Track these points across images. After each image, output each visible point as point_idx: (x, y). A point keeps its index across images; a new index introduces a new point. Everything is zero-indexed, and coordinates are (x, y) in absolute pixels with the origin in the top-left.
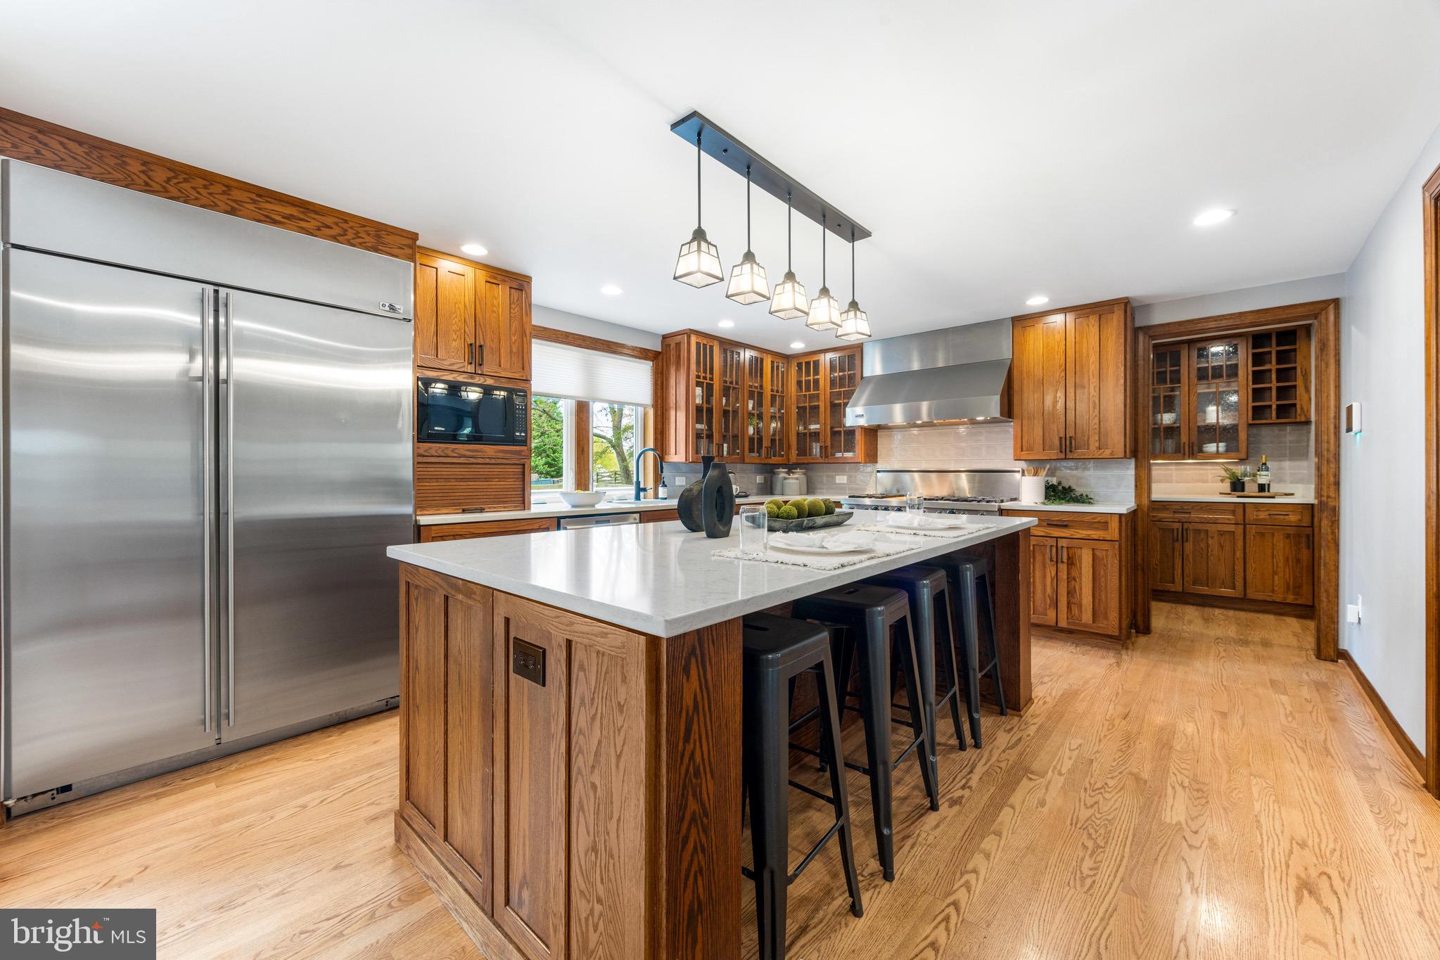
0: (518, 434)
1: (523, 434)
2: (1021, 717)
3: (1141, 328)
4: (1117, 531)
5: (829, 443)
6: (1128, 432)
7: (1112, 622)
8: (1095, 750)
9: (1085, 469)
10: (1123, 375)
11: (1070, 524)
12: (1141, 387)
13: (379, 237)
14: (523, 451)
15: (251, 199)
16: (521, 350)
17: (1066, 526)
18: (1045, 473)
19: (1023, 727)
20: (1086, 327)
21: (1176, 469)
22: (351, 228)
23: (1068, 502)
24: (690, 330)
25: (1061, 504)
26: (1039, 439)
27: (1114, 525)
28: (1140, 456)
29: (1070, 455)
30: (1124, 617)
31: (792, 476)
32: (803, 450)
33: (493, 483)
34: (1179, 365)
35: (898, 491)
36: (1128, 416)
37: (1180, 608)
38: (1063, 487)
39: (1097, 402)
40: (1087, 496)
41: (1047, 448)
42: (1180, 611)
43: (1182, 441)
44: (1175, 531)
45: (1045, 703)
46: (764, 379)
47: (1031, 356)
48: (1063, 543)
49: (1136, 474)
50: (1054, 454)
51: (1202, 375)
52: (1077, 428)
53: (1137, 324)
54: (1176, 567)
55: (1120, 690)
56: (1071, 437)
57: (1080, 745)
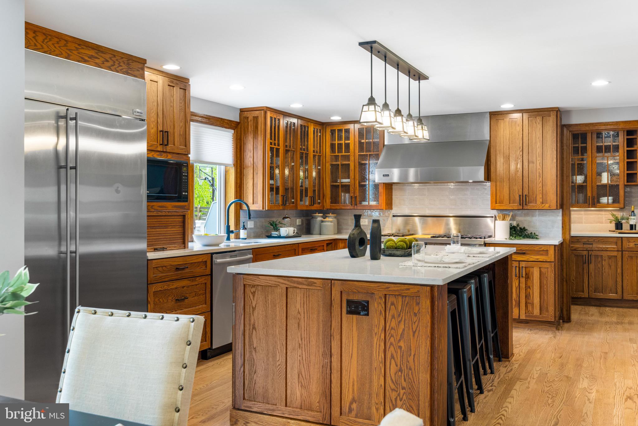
0: (184, 194)
1: (186, 194)
2: (509, 361)
3: (564, 125)
4: (553, 256)
5: (357, 194)
6: (558, 193)
7: (551, 314)
8: (548, 370)
9: (533, 216)
10: (555, 156)
11: (527, 252)
12: (565, 163)
13: (128, 64)
14: (185, 206)
15: (76, 48)
16: (184, 133)
17: (524, 254)
18: (509, 218)
19: (511, 365)
20: (535, 123)
21: (585, 214)
22: (117, 60)
23: (524, 237)
24: (267, 107)
25: (521, 239)
26: (507, 197)
27: (551, 252)
28: (565, 208)
29: (525, 207)
30: (557, 309)
31: (327, 219)
32: (335, 199)
33: (169, 229)
34: (586, 144)
35: (409, 231)
36: (558, 183)
37: (587, 308)
38: (520, 228)
39: (541, 173)
40: (535, 234)
41: (511, 202)
42: (587, 310)
43: (588, 196)
44: (584, 257)
45: (520, 355)
46: (309, 143)
47: (502, 139)
48: (523, 264)
49: (563, 219)
50: (516, 206)
51: (599, 149)
52: (530, 190)
53: (563, 123)
54: (585, 281)
55: (557, 347)
56: (526, 195)
57: (541, 369)
